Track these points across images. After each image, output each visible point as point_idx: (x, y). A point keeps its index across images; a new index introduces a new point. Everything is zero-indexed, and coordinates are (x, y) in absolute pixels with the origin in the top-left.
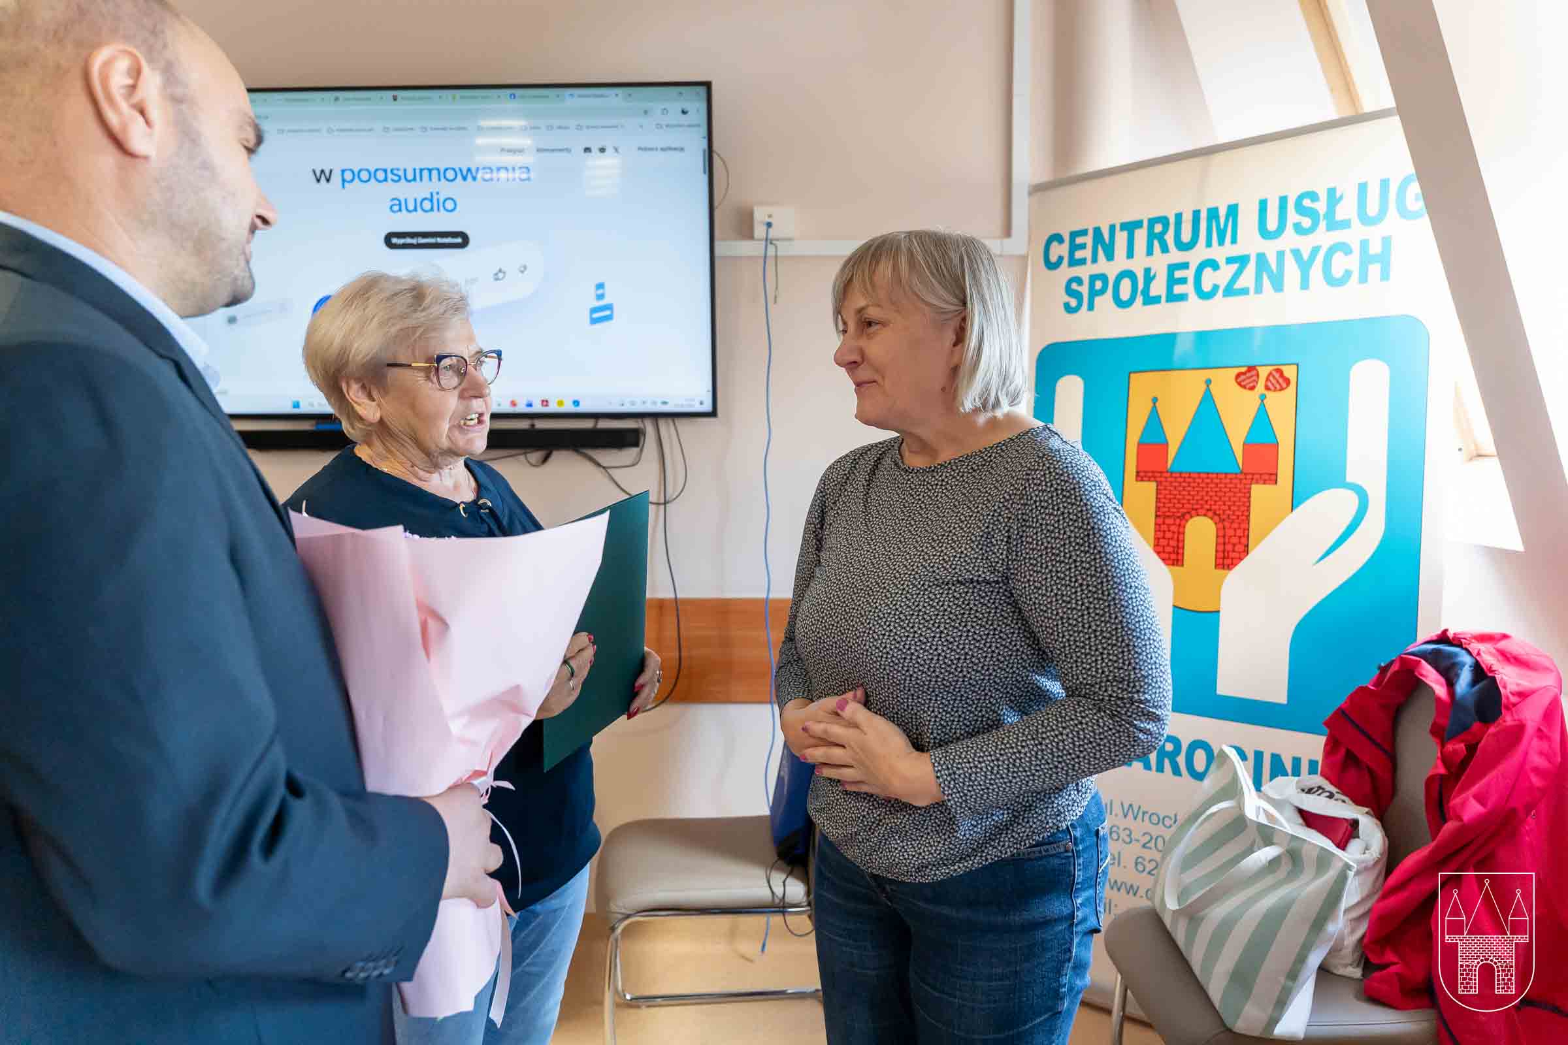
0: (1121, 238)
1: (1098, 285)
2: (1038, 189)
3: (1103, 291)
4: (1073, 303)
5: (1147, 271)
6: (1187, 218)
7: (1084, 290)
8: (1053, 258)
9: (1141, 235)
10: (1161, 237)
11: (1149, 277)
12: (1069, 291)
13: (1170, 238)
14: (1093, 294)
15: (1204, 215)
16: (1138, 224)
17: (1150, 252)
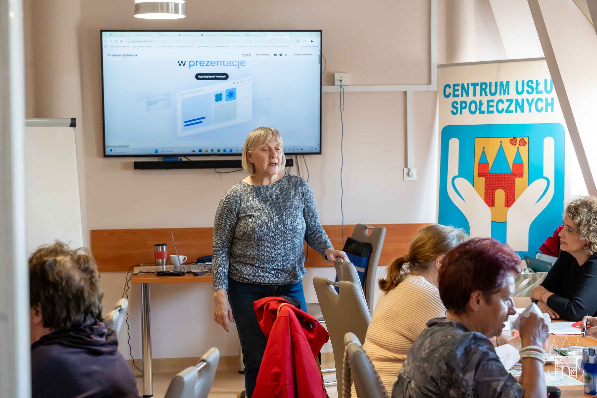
0: (471, 88)
1: (464, 105)
2: (440, 66)
3: (465, 108)
4: (455, 111)
5: (480, 101)
6: (493, 84)
7: (459, 106)
8: (447, 94)
9: (478, 88)
10: (485, 90)
11: (481, 104)
12: (453, 107)
13: (488, 90)
14: (462, 108)
15: (499, 84)
16: (477, 84)
17: (481, 95)
